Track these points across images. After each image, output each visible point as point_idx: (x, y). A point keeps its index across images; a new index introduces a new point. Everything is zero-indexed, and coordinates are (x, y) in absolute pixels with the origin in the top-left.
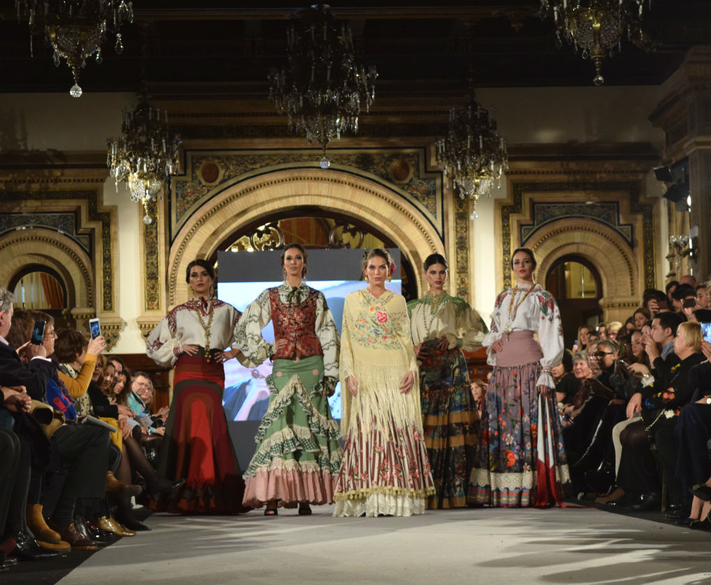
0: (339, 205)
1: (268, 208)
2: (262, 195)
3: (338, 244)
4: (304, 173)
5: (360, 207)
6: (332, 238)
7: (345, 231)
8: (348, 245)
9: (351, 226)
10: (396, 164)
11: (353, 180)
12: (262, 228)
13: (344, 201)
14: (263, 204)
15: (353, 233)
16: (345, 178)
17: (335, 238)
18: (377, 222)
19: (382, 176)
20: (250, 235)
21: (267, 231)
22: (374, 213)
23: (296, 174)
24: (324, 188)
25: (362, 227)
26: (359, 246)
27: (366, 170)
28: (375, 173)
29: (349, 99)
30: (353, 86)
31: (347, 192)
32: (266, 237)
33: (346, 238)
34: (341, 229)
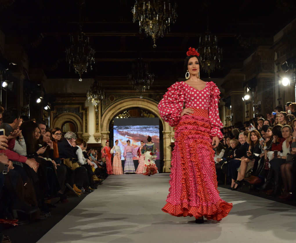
0: (144, 107)
1: (126, 107)
2: (125, 104)
3: (143, 117)
4: (135, 99)
5: (149, 107)
6: (142, 115)
7: (145, 113)
8: (146, 117)
9: (147, 112)
10: (158, 97)
11: (147, 101)
12: (125, 112)
13: (145, 106)
14: (125, 106)
15: (147, 114)
16: (145, 100)
17: (143, 115)
18: (153, 111)
19: (155, 100)
20: (122, 114)
21: (126, 113)
22: (152, 109)
23: (133, 99)
24: (140, 102)
25: (149, 112)
26: (149, 117)
27: (151, 98)
28: (153, 99)
29: (147, 81)
30: (148, 78)
31: (146, 104)
32: (125, 114)
33: (145, 115)
34: (144, 112)
